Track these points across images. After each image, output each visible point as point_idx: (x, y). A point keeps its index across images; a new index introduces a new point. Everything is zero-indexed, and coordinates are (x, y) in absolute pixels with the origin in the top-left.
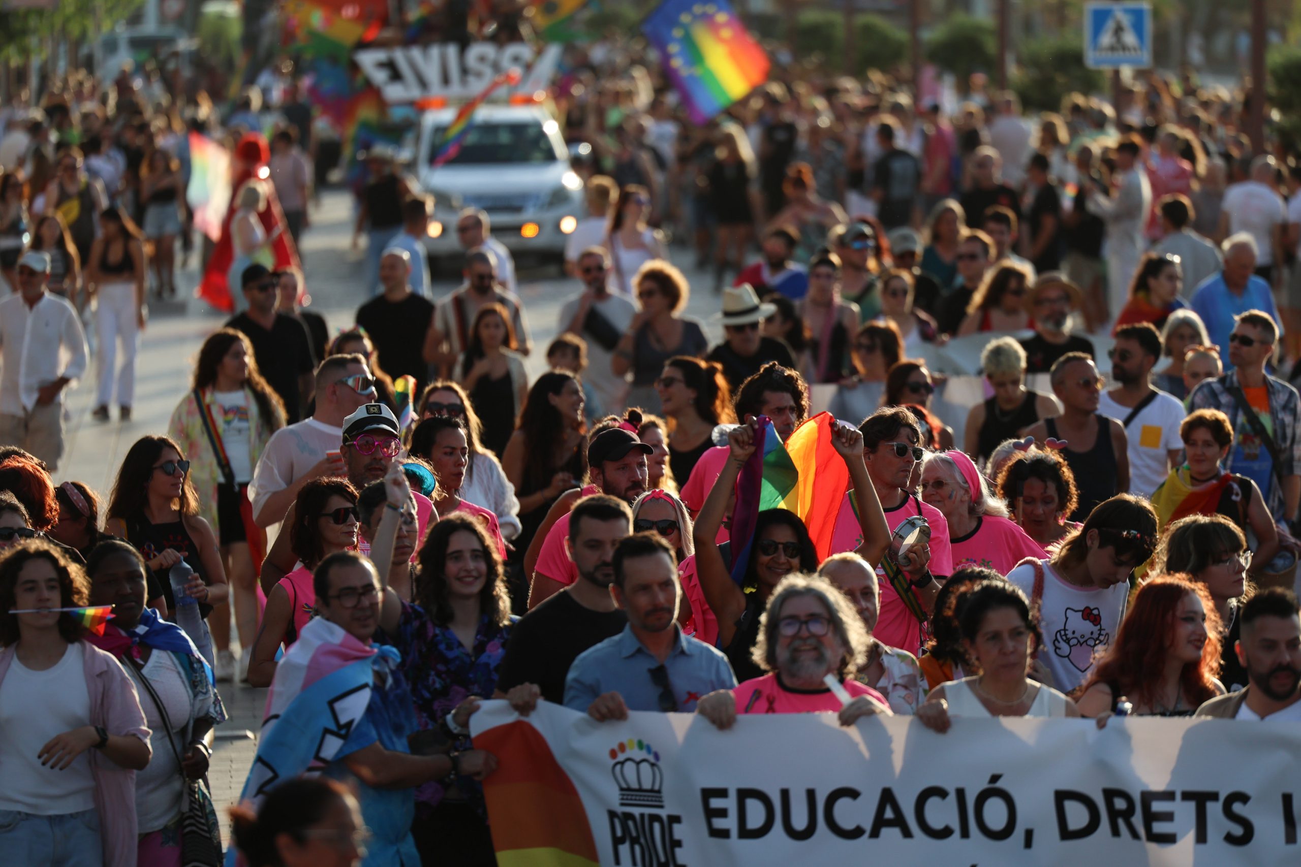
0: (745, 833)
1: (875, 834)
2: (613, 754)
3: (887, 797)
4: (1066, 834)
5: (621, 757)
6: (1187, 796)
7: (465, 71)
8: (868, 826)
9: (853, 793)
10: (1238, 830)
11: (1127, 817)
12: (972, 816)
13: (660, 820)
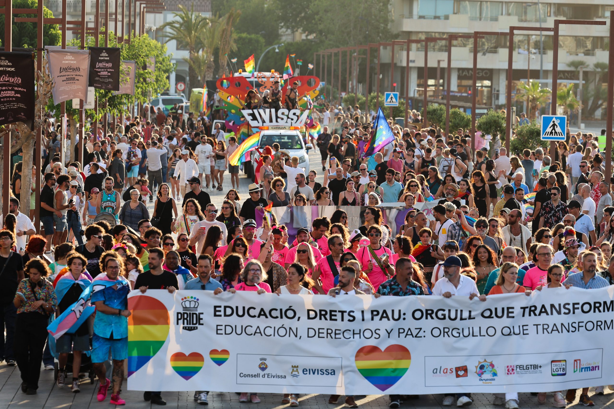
0: (225, 315)
1: (259, 317)
2: (182, 299)
3: (262, 310)
4: (309, 318)
5: (185, 300)
6: (339, 311)
7: (277, 117)
8: (257, 315)
9: (254, 308)
10: (351, 318)
11: (324, 315)
12: (283, 314)
13: (196, 314)
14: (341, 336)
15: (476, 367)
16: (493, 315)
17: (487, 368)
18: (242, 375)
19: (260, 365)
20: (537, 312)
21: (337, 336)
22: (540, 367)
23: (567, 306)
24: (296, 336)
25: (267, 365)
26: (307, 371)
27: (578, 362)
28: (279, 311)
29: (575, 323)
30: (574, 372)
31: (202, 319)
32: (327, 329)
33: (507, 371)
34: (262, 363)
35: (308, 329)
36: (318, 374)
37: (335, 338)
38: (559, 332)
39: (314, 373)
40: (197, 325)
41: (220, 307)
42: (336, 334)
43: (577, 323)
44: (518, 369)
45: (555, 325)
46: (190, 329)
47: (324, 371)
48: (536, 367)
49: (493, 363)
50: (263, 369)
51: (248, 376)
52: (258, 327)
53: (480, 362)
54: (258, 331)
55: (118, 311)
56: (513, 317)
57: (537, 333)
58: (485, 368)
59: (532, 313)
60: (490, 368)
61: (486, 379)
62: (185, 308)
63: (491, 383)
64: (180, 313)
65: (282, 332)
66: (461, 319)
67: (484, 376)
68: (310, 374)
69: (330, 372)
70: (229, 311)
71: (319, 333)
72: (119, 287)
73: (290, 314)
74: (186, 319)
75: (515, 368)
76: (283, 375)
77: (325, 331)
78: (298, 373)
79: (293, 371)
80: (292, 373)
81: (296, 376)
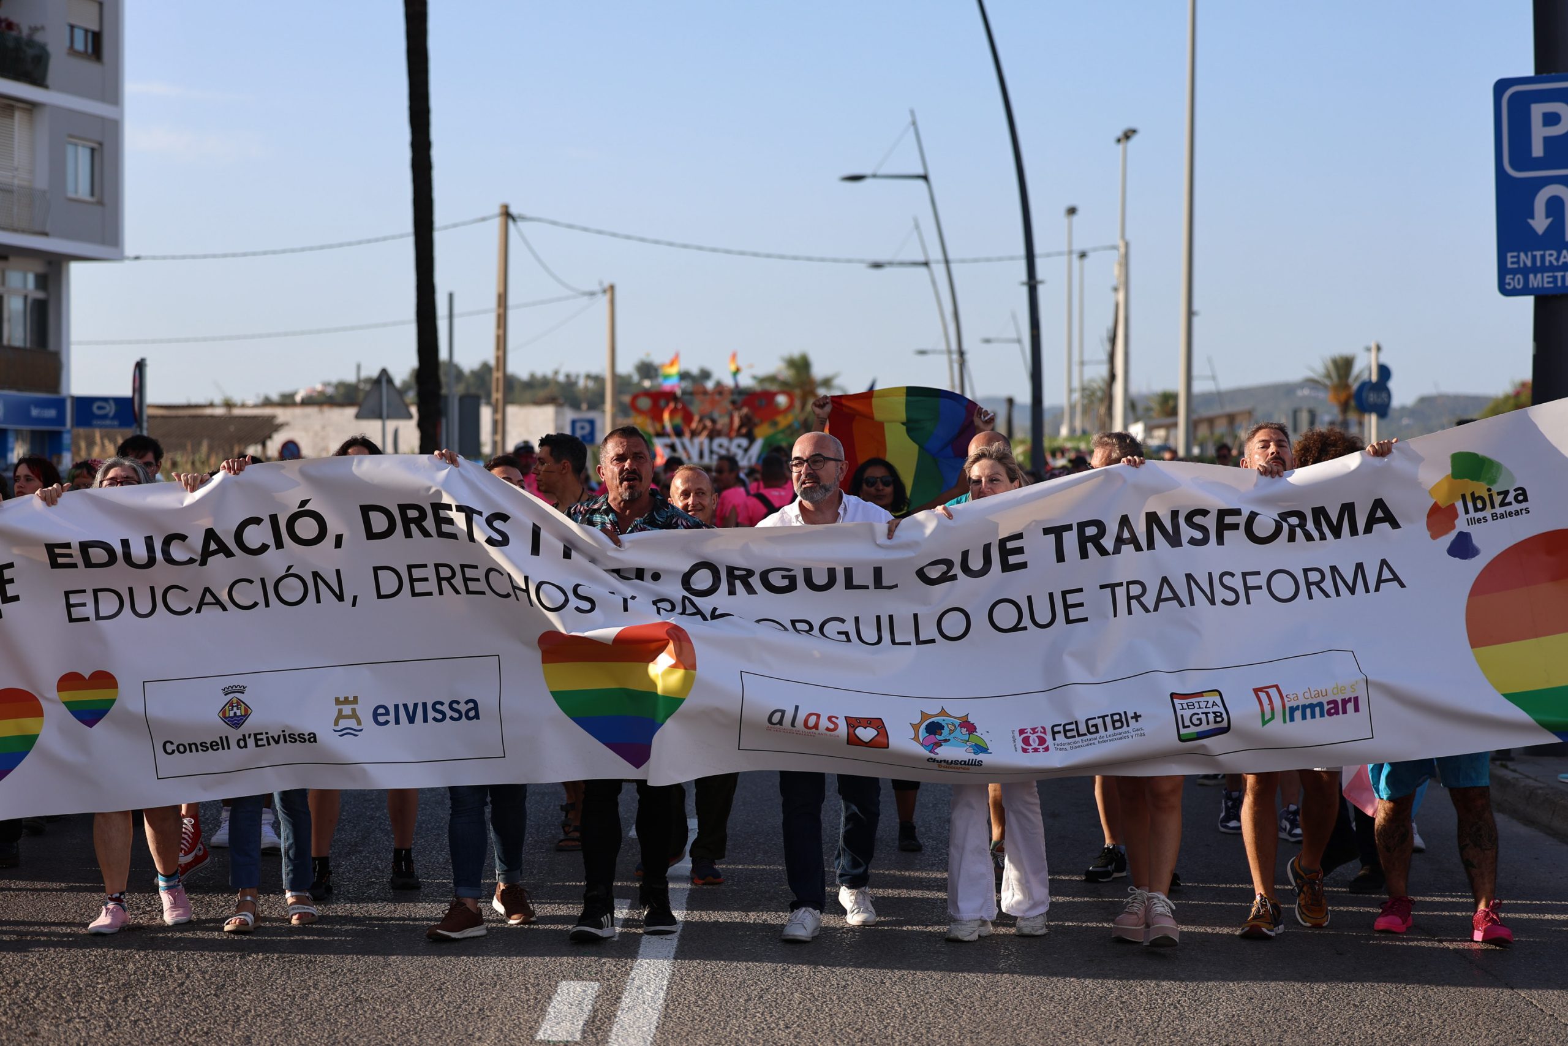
1: (204, 561)
3: (210, 535)
4: (371, 535)
8: (197, 557)
9: (182, 538)
10: (497, 537)
11: (418, 522)
12: (285, 532)
14: (482, 586)
18: (169, 748)
19: (223, 710)
21: (473, 586)
24: (340, 598)
25: (247, 707)
26: (387, 713)
28: (267, 527)
32: (437, 566)
34: (230, 704)
35: (376, 569)
36: (425, 720)
37: (469, 592)
39: (411, 720)
42: (466, 580)
47: (445, 708)
50: (236, 722)
51: (192, 747)
52: (207, 588)
54: (210, 598)
65: (292, 589)
68: (397, 722)
69: (463, 708)
71: (412, 581)
73: (306, 528)
76: (306, 729)
77: (430, 572)
78: (359, 723)
79: (340, 716)
80: (336, 724)
81: (354, 732)
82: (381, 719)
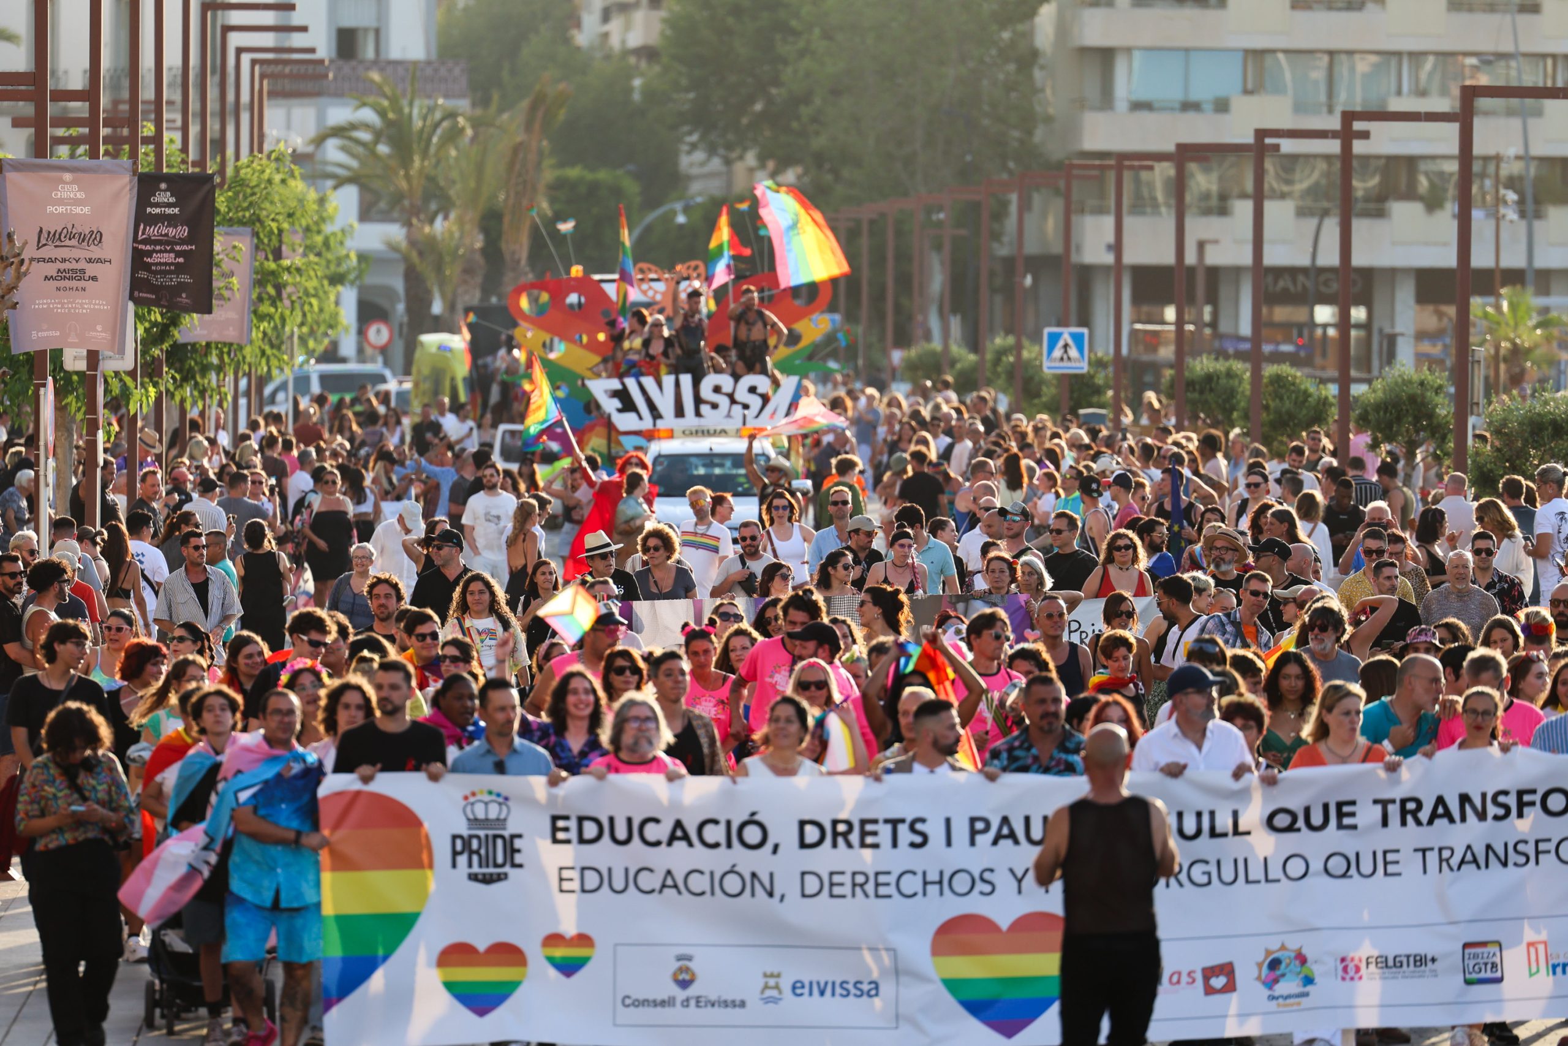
0: (582, 841)
1: (670, 843)
2: (464, 799)
3: (679, 824)
4: (803, 845)
5: (470, 800)
8: (665, 839)
9: (656, 821)
10: (918, 839)
11: (845, 835)
12: (735, 835)
13: (502, 837)
14: (891, 890)
15: (1260, 965)
16: (1301, 823)
17: (1288, 965)
18: (628, 1001)
19: (675, 975)
20: (1424, 815)
21: (882, 890)
22: (1433, 960)
23: (1501, 799)
24: (772, 895)
25: (693, 974)
26: (803, 987)
27: (1541, 948)
28: (722, 828)
29: (1526, 842)
30: (1531, 975)
31: (519, 851)
32: (854, 873)
33: (1340, 973)
34: (681, 970)
35: (803, 874)
36: (833, 994)
37: (877, 896)
38: (1479, 867)
39: (822, 993)
40: (507, 869)
41: (566, 818)
42: (877, 885)
43: (1532, 845)
44: (1372, 967)
45: (1469, 847)
46: (488, 880)
47: (850, 987)
48: (1420, 961)
49: (1304, 951)
50: (684, 984)
51: (645, 1003)
52: (669, 872)
53: (1268, 952)
54: (669, 882)
55: (292, 835)
56: (1354, 827)
57: (1425, 872)
58: (1283, 966)
59: (1409, 818)
60: (1296, 965)
61: (1285, 993)
62: (474, 822)
63: (1299, 1004)
64: (461, 837)
65: (733, 884)
66: (1213, 834)
67: (1282, 988)
68: (811, 994)
69: (865, 987)
70: (590, 830)
71: (831, 884)
72: (297, 768)
73: (752, 834)
74: (477, 852)
75: (1363, 965)
76: (738, 998)
77: (847, 879)
78: (780, 992)
79: (766, 987)
80: (762, 992)
81: (775, 1001)
82: (799, 991)
